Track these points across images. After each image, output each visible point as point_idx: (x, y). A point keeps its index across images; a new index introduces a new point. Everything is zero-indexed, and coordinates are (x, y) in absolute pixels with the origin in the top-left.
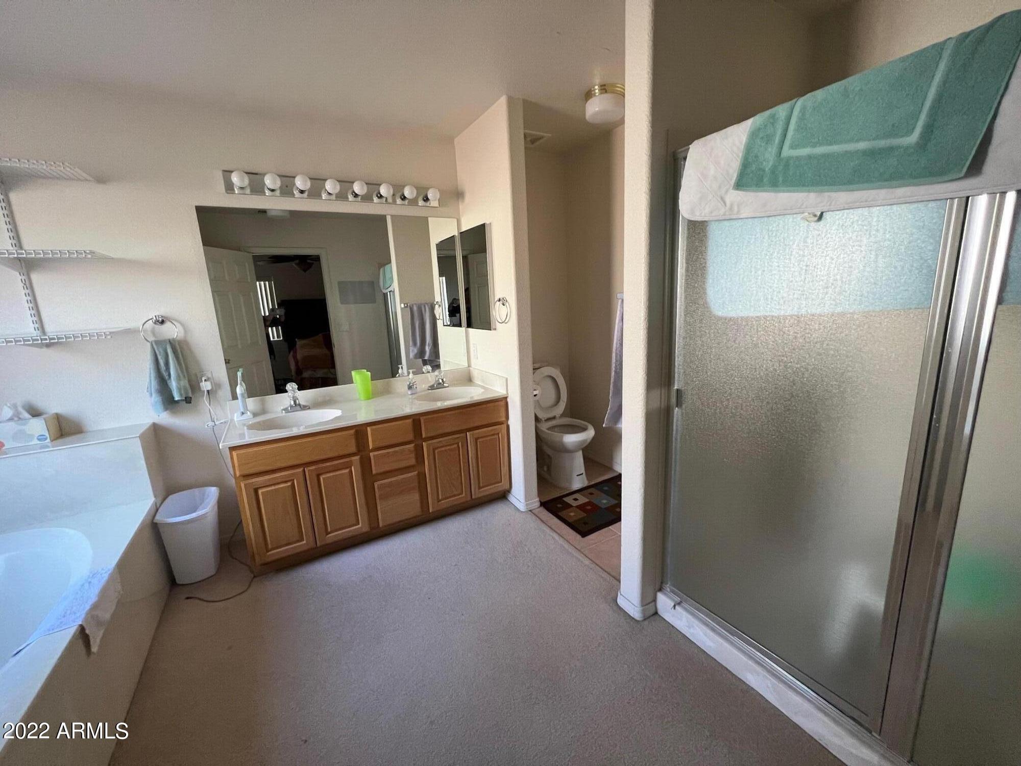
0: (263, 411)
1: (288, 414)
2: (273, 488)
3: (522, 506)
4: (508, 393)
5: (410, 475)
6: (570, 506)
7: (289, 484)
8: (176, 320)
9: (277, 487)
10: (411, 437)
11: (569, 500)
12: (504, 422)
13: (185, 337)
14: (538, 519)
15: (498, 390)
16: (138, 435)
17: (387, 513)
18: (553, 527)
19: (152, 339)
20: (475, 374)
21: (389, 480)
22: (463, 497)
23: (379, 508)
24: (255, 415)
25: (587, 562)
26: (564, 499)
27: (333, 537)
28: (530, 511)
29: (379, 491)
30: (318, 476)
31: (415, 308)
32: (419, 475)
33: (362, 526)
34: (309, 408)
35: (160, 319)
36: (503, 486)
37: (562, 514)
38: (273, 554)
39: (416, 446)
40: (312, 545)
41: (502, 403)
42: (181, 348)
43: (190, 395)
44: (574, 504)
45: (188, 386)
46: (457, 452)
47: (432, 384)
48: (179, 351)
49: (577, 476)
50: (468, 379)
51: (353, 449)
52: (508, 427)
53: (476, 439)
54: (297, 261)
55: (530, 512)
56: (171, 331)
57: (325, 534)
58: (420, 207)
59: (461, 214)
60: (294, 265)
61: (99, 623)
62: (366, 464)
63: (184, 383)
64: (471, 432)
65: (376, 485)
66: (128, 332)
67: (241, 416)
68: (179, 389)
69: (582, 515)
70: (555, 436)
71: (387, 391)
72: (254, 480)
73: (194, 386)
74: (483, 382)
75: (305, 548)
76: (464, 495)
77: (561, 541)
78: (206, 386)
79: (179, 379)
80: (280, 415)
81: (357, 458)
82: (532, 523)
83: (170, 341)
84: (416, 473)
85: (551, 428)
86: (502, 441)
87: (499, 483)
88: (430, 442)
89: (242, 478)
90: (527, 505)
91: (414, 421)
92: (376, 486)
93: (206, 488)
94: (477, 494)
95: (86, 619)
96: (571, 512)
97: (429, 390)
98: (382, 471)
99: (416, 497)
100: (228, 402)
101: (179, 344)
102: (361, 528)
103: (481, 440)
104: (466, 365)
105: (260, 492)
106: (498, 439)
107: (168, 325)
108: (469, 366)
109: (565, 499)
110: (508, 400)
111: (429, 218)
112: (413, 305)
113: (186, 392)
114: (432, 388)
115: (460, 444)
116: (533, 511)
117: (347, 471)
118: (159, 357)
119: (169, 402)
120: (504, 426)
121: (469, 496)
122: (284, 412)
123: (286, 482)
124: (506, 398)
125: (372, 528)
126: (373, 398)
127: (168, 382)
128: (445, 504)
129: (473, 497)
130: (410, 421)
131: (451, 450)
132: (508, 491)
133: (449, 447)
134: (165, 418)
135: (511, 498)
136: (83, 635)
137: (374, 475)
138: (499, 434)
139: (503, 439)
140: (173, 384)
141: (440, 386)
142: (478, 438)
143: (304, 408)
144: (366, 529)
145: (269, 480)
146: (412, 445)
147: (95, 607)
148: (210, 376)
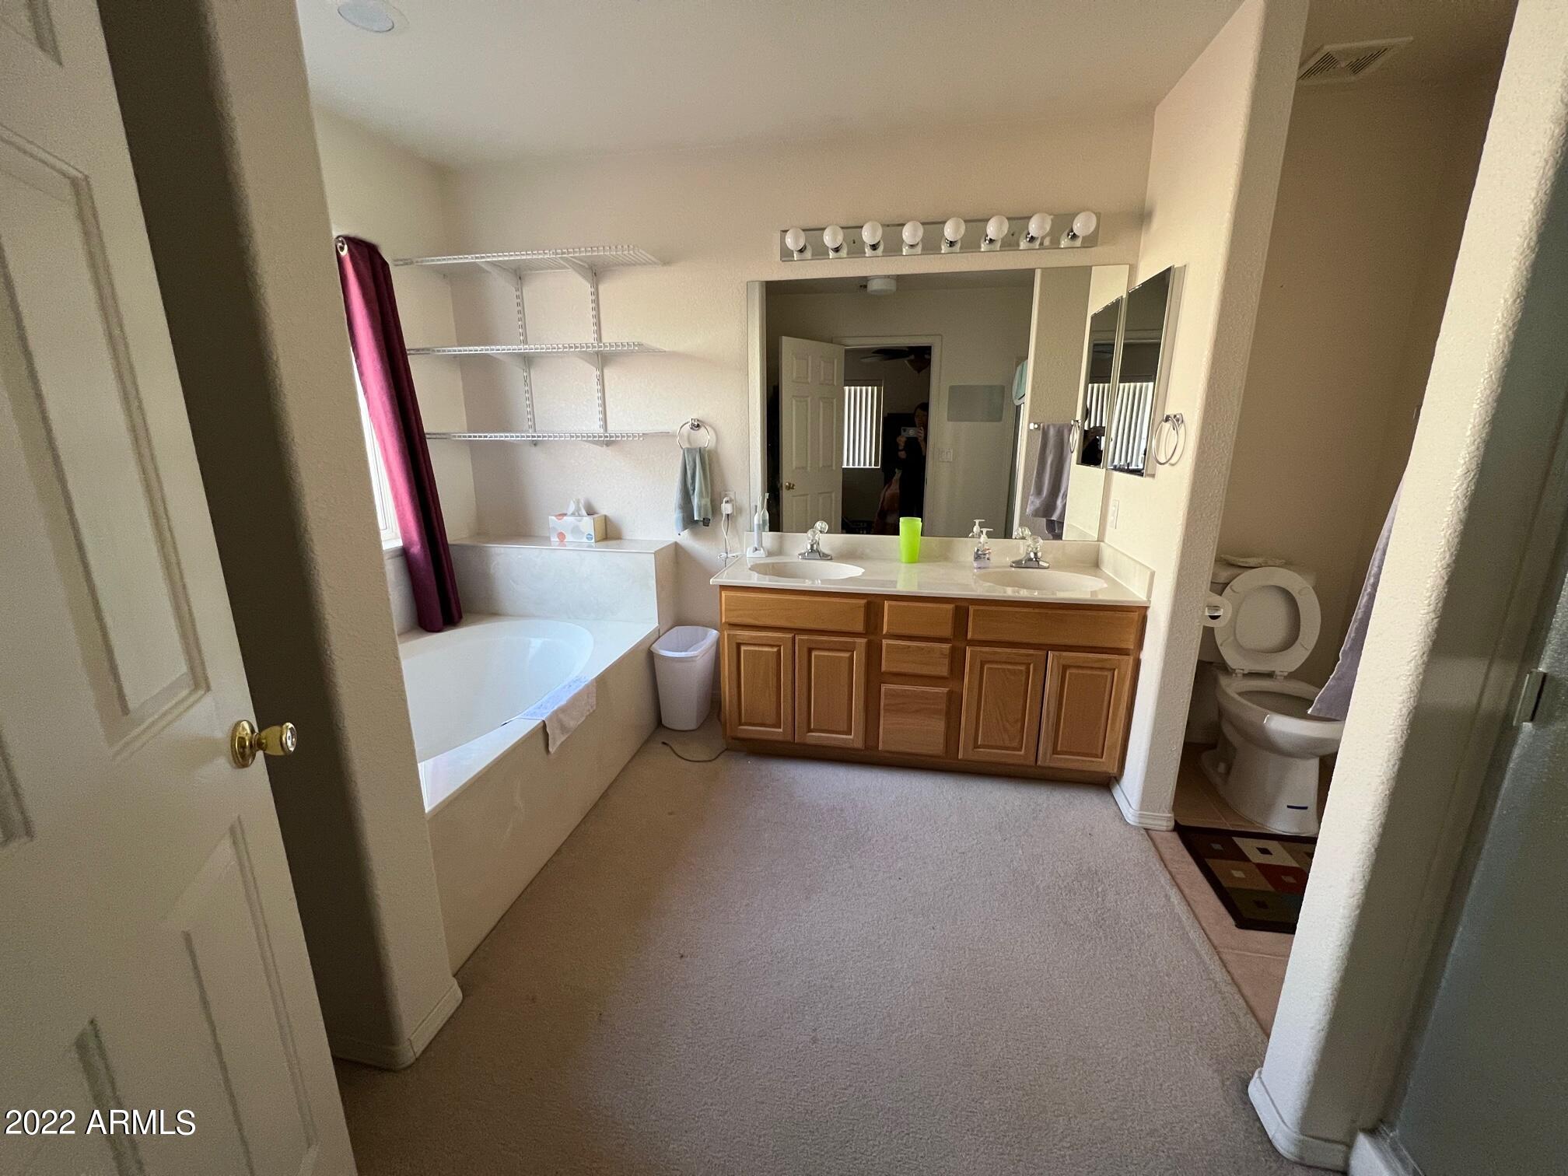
0: (779, 551)
1: (805, 561)
2: (757, 648)
3: (1131, 814)
4: (1150, 601)
5: (937, 690)
6: (1243, 857)
7: (775, 649)
8: (710, 426)
9: (761, 649)
10: (947, 631)
11: (1248, 846)
12: (1131, 652)
13: (716, 447)
14: (1153, 849)
15: (1134, 592)
16: (653, 552)
17: (894, 733)
18: (1179, 878)
19: (686, 445)
20: (1107, 554)
21: (906, 687)
22: (1020, 756)
23: (881, 722)
24: (770, 554)
25: (1219, 974)
26: (1237, 840)
27: (815, 737)
28: (1146, 830)
29: (885, 699)
30: (810, 651)
31: (1052, 432)
32: (950, 694)
33: (853, 739)
34: (831, 559)
35: (696, 424)
36: (1106, 765)
37: (1215, 864)
38: (745, 730)
39: (953, 650)
40: (789, 738)
41: (1136, 616)
42: (710, 460)
43: (710, 517)
44: (1258, 858)
45: (709, 503)
46: (1023, 678)
47: (1018, 558)
48: (707, 462)
49: (1289, 807)
50: (1093, 563)
51: (859, 627)
52: (1137, 664)
53: (1065, 668)
54: (912, 357)
55: (1143, 832)
56: (704, 438)
57: (805, 730)
58: (1063, 250)
59: (1140, 254)
60: (906, 362)
61: (563, 728)
62: (873, 653)
63: (707, 501)
64: (1056, 653)
65: (883, 687)
66: (667, 435)
67: (754, 552)
68: (699, 508)
69: (1262, 884)
70: (1249, 710)
71: (944, 556)
72: (739, 632)
73: (715, 509)
74: (1116, 572)
75: (780, 738)
76: (1022, 752)
77: (1180, 908)
78: (726, 508)
79: (701, 496)
80: (796, 560)
81: (864, 641)
82: (1138, 851)
83: (700, 450)
84: (947, 689)
85: (1247, 694)
86: (1117, 685)
87: (1096, 756)
88: (978, 649)
89: (727, 626)
90: (1141, 816)
91: (957, 608)
92: (883, 690)
93: (709, 629)
94: (1046, 759)
95: (550, 718)
96: (1237, 869)
97: (1012, 566)
98: (895, 670)
99: (939, 725)
100: (745, 533)
101: (709, 456)
102: (853, 740)
103: (1074, 671)
104: (1094, 535)
105: (743, 648)
106: (1109, 680)
107: (702, 430)
108: (1101, 539)
109: (1240, 842)
110: (1150, 613)
111: (1093, 268)
112: (1048, 426)
113: (706, 514)
114: (1018, 564)
115: (1032, 666)
116: (1153, 833)
117: (847, 655)
118: (688, 467)
119: (689, 521)
120: (1131, 659)
121: (1033, 759)
122: (800, 557)
123: (772, 646)
124: (1146, 608)
125: (867, 748)
126: (919, 562)
127: (692, 497)
128: (985, 754)
129: (1039, 763)
130: (951, 607)
131: (1013, 673)
132: (1115, 778)
133: (1010, 667)
134: (685, 538)
135: (1117, 793)
136: (543, 731)
137: (883, 673)
138: (1114, 669)
139: (1122, 679)
140: (695, 501)
141: (1030, 564)
142: (1070, 667)
143: (825, 557)
144: (859, 744)
145: (755, 638)
146: (946, 646)
147: (563, 710)
148: (733, 498)
